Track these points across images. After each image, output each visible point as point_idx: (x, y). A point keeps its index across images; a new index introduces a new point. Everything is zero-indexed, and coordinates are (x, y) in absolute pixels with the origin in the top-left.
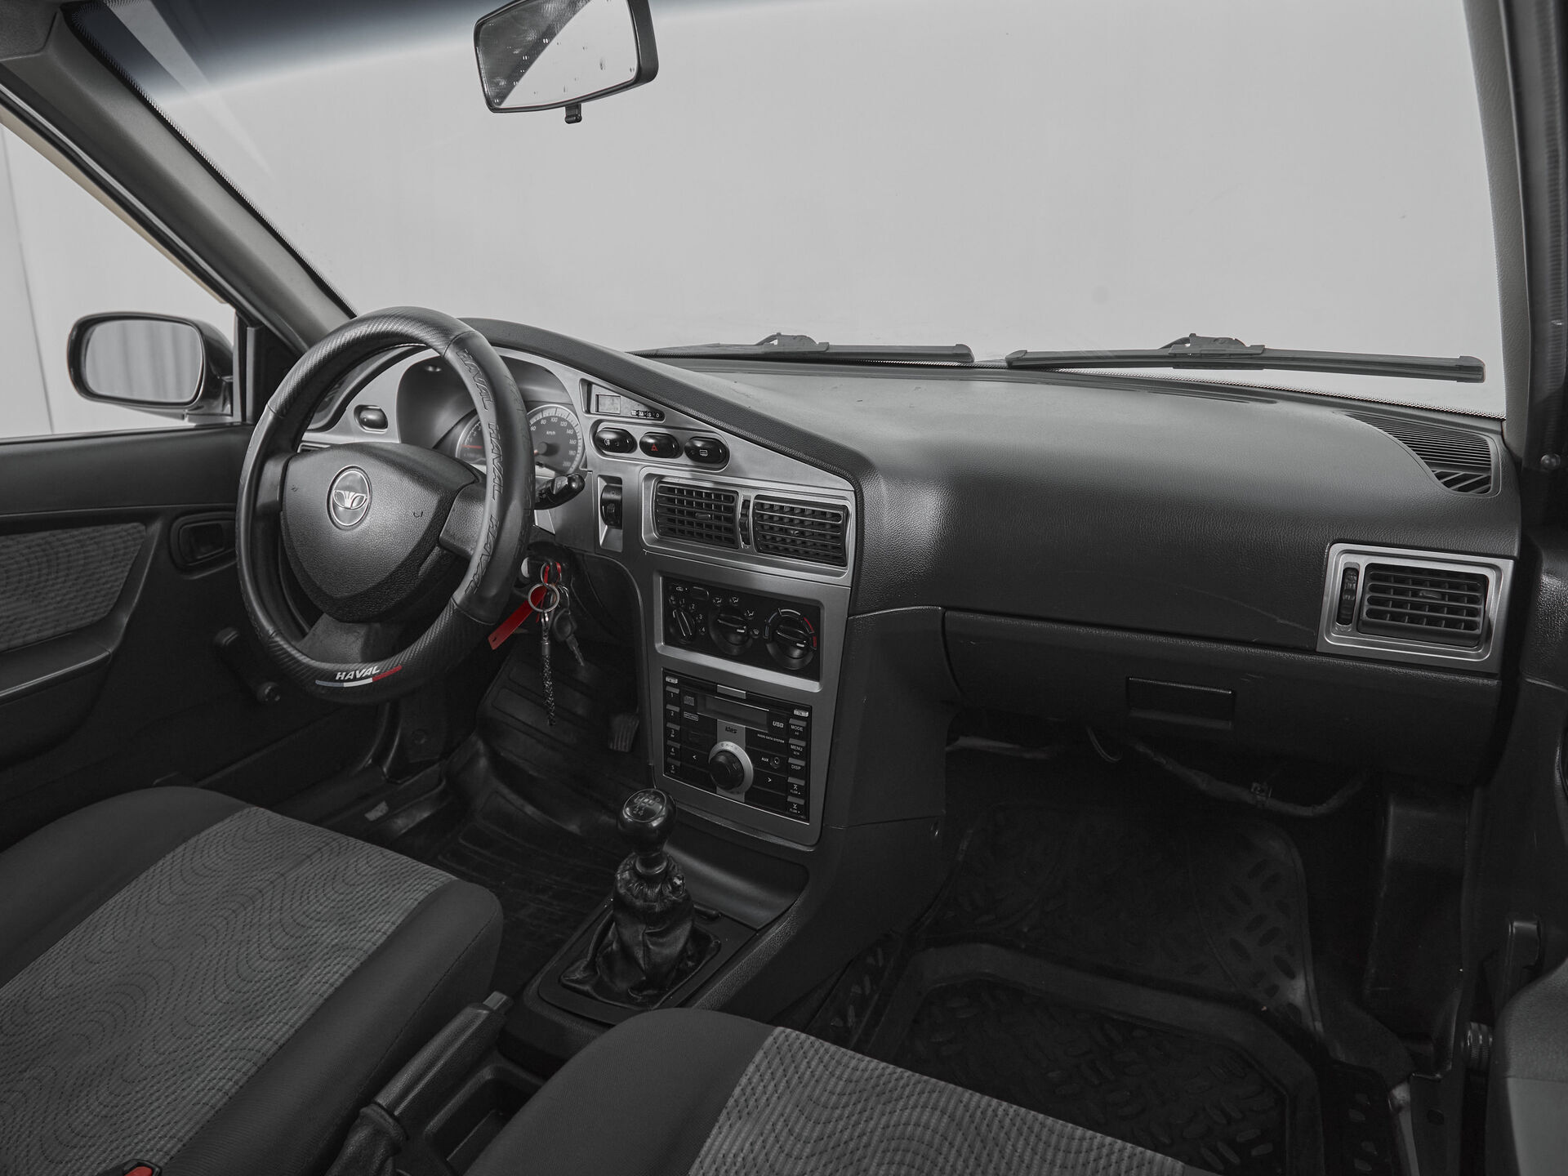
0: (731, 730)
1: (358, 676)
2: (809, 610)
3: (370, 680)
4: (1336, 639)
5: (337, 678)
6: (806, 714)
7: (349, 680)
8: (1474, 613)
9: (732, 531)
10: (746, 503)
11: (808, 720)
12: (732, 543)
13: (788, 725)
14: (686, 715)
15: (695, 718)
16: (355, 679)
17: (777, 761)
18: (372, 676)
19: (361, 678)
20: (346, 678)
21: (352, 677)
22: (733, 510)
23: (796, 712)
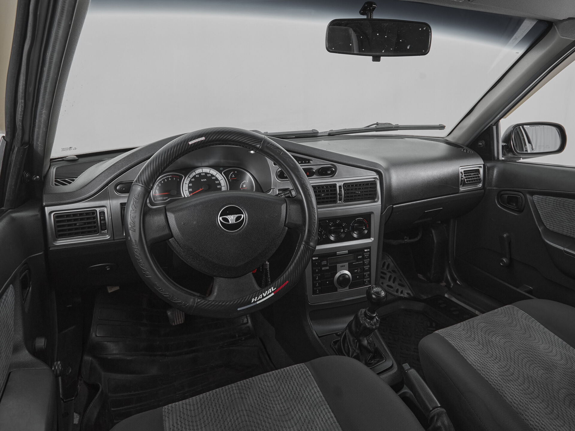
0: (343, 266)
1: (264, 295)
2: (367, 216)
3: (273, 294)
4: (462, 189)
5: (252, 302)
6: (369, 250)
7: (260, 299)
8: (479, 177)
9: (336, 197)
10: (340, 187)
11: (370, 252)
12: (335, 202)
13: (363, 256)
14: (323, 269)
15: (328, 268)
16: (263, 297)
17: (359, 270)
18: (272, 292)
19: (267, 296)
20: (258, 299)
21: (261, 298)
22: (336, 190)
23: (365, 250)
